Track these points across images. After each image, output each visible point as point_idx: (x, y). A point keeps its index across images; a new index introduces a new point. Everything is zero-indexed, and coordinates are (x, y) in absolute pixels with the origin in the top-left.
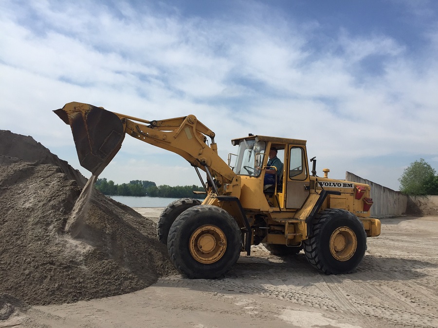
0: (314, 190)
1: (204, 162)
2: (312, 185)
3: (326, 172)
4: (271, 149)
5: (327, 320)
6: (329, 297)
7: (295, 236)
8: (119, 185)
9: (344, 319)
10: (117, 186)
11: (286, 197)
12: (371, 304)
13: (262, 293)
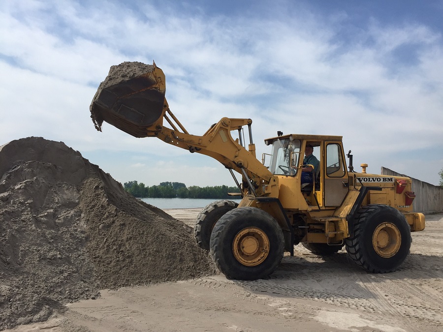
0: (353, 187)
1: (241, 164)
2: (350, 181)
3: (364, 167)
4: (307, 146)
5: (365, 322)
6: (366, 298)
7: (335, 234)
8: (149, 187)
9: (382, 321)
10: (147, 189)
11: (324, 196)
12: (412, 304)
13: (295, 294)
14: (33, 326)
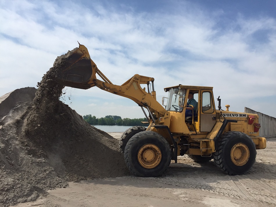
0: (219, 119)
1: (146, 103)
2: (219, 116)
3: (228, 107)
4: (189, 93)
5: (234, 205)
6: (235, 190)
7: (207, 150)
8: (99, 119)
9: (245, 204)
10: (97, 120)
11: (200, 125)
12: (264, 194)
13: (190, 186)
14: (27, 204)
